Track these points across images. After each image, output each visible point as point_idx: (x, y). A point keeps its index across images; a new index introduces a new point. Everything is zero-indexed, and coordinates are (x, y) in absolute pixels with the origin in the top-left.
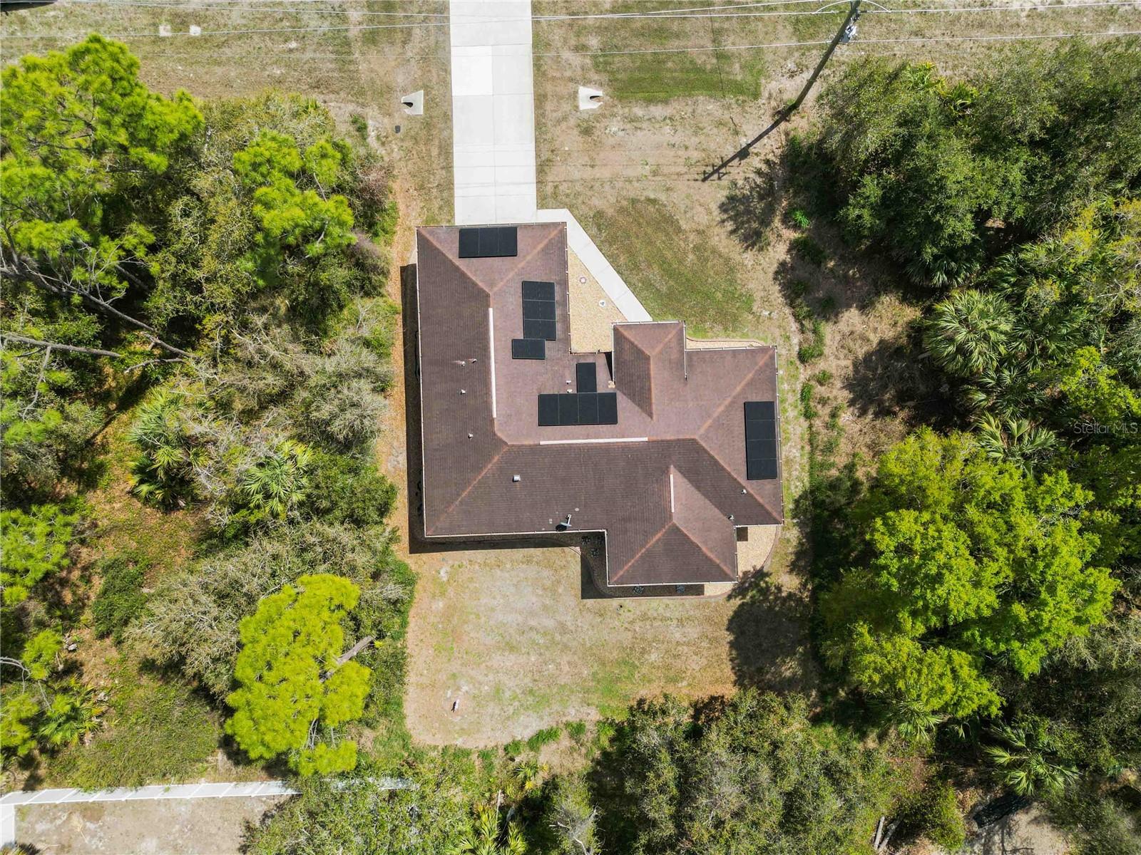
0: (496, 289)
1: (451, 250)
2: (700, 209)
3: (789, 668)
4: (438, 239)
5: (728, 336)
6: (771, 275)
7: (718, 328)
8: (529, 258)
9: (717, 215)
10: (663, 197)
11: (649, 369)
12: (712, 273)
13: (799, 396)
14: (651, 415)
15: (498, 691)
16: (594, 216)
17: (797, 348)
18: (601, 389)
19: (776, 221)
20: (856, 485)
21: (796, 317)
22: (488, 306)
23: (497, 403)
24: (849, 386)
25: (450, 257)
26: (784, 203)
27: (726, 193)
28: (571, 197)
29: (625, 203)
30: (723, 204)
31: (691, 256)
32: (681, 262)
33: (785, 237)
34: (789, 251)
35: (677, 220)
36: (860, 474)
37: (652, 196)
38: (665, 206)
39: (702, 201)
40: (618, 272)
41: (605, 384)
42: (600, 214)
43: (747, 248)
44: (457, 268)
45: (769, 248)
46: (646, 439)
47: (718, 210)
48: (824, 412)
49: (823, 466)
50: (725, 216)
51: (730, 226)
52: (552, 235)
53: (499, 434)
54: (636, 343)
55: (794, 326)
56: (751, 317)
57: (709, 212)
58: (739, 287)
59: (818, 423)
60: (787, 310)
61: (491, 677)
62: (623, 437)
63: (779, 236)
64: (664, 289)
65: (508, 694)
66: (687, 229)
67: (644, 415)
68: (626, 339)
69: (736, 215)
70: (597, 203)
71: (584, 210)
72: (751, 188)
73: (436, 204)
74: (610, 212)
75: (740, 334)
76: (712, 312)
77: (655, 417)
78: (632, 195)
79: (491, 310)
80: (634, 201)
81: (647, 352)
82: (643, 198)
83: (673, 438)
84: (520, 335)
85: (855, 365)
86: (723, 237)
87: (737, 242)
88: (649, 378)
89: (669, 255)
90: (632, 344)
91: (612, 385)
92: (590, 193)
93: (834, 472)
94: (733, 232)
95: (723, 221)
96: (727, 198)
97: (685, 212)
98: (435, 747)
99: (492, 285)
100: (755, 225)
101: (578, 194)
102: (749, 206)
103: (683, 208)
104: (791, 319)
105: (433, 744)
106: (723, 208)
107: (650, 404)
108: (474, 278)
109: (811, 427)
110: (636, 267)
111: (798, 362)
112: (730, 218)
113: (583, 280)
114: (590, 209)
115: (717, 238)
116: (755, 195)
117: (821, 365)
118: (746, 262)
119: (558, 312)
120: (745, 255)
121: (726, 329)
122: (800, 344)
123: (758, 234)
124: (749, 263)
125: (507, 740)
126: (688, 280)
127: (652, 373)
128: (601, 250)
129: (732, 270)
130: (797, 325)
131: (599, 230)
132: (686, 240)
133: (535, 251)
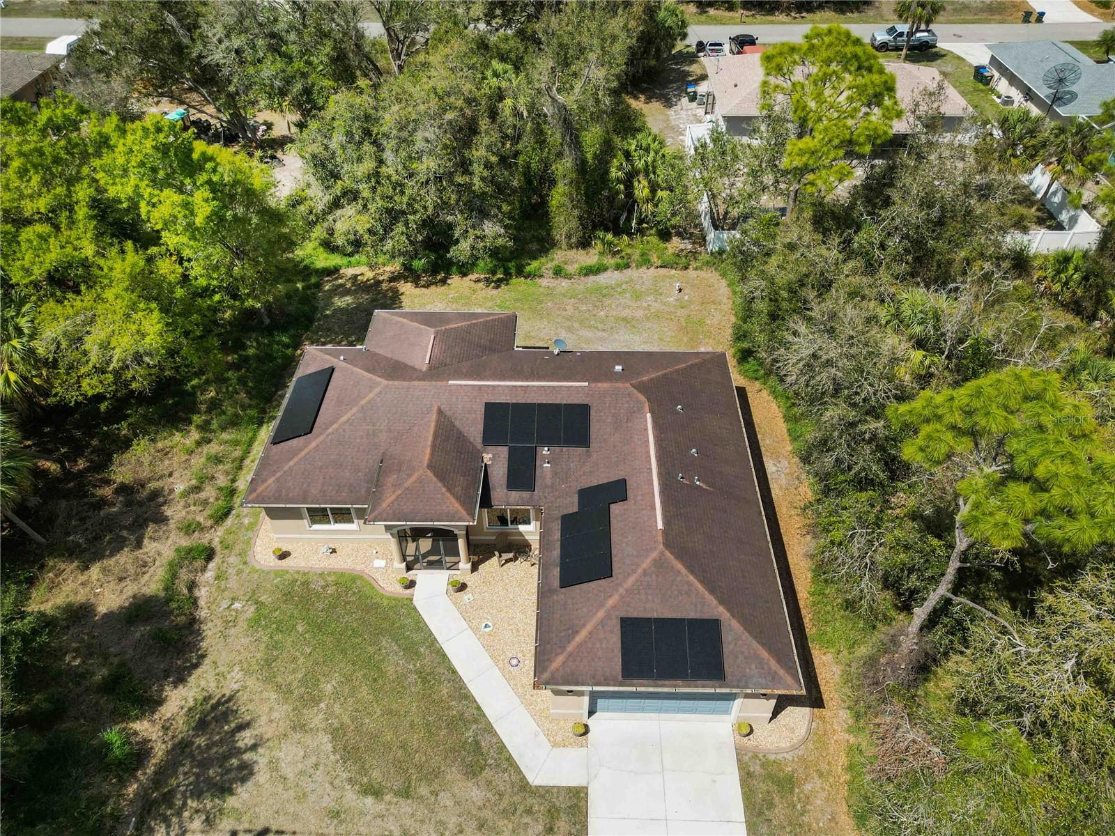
0: (654, 555)
1: (735, 636)
2: (289, 772)
3: (342, 302)
4: (761, 663)
5: (305, 574)
6: (207, 661)
7: (316, 586)
8: (601, 614)
9: (261, 759)
10: (350, 797)
11: (432, 455)
12: (302, 660)
13: (234, 512)
14: (440, 411)
15: (637, 296)
16: (482, 769)
17: (211, 565)
18: (503, 451)
19: (160, 753)
20: (204, 427)
21: (195, 602)
22: (665, 532)
23: (646, 429)
24: (162, 520)
25: (734, 623)
26: (132, 789)
27: (232, 802)
28: (521, 808)
29: (424, 790)
30: (243, 780)
31: (328, 688)
32: (349, 679)
33: (158, 727)
34: (160, 702)
35: (334, 753)
36: (195, 435)
37: (369, 800)
38: (350, 780)
39: (280, 788)
40: (454, 672)
41: (496, 459)
42: (472, 771)
43: (229, 700)
44: (722, 602)
45: (191, 703)
46: (450, 382)
47: (256, 768)
48: (209, 492)
49: (236, 443)
50: (246, 756)
51: (245, 738)
52: (560, 659)
53: (642, 397)
54: (444, 490)
55: (202, 593)
56: (262, 599)
57: (273, 765)
58: (265, 639)
59: (222, 481)
60: (203, 613)
61: (645, 305)
62: (480, 387)
63: (165, 728)
64: (385, 642)
65: (628, 295)
66: (322, 733)
67: (449, 414)
68: (457, 498)
69: (226, 757)
70: (476, 794)
71: (502, 781)
72: (179, 814)
73: (779, 813)
74: (453, 774)
75: (287, 577)
76: (320, 605)
77: (435, 409)
78: (406, 807)
79: (660, 525)
80: (406, 793)
81: (430, 473)
82: (387, 798)
83: (416, 383)
84: (615, 509)
85: (139, 545)
86: (264, 719)
87: (243, 709)
88: (434, 446)
89: (365, 693)
90: (449, 490)
91: (487, 458)
92: (487, 814)
93: (225, 436)
94: (242, 727)
95: (254, 747)
96: (231, 792)
97: (316, 765)
98: (696, 269)
99: (659, 563)
100: (201, 741)
101: (508, 813)
102: (197, 775)
103: (319, 775)
104: (202, 603)
105: (698, 272)
106: (246, 772)
107: (438, 421)
108: (691, 578)
109: (233, 481)
110: (424, 676)
111: (218, 549)
112: (240, 752)
113: (514, 662)
114: (489, 783)
115: (275, 715)
116: (179, 803)
117: (185, 542)
118: (240, 675)
119: (556, 553)
120: (236, 687)
121: (306, 584)
122: (204, 570)
123: (202, 726)
124: (236, 674)
125: (628, 272)
126: (344, 651)
127: (428, 451)
128: (479, 708)
129: (268, 662)
130: (197, 593)
131: (477, 743)
132: (329, 714)
133: (589, 627)
